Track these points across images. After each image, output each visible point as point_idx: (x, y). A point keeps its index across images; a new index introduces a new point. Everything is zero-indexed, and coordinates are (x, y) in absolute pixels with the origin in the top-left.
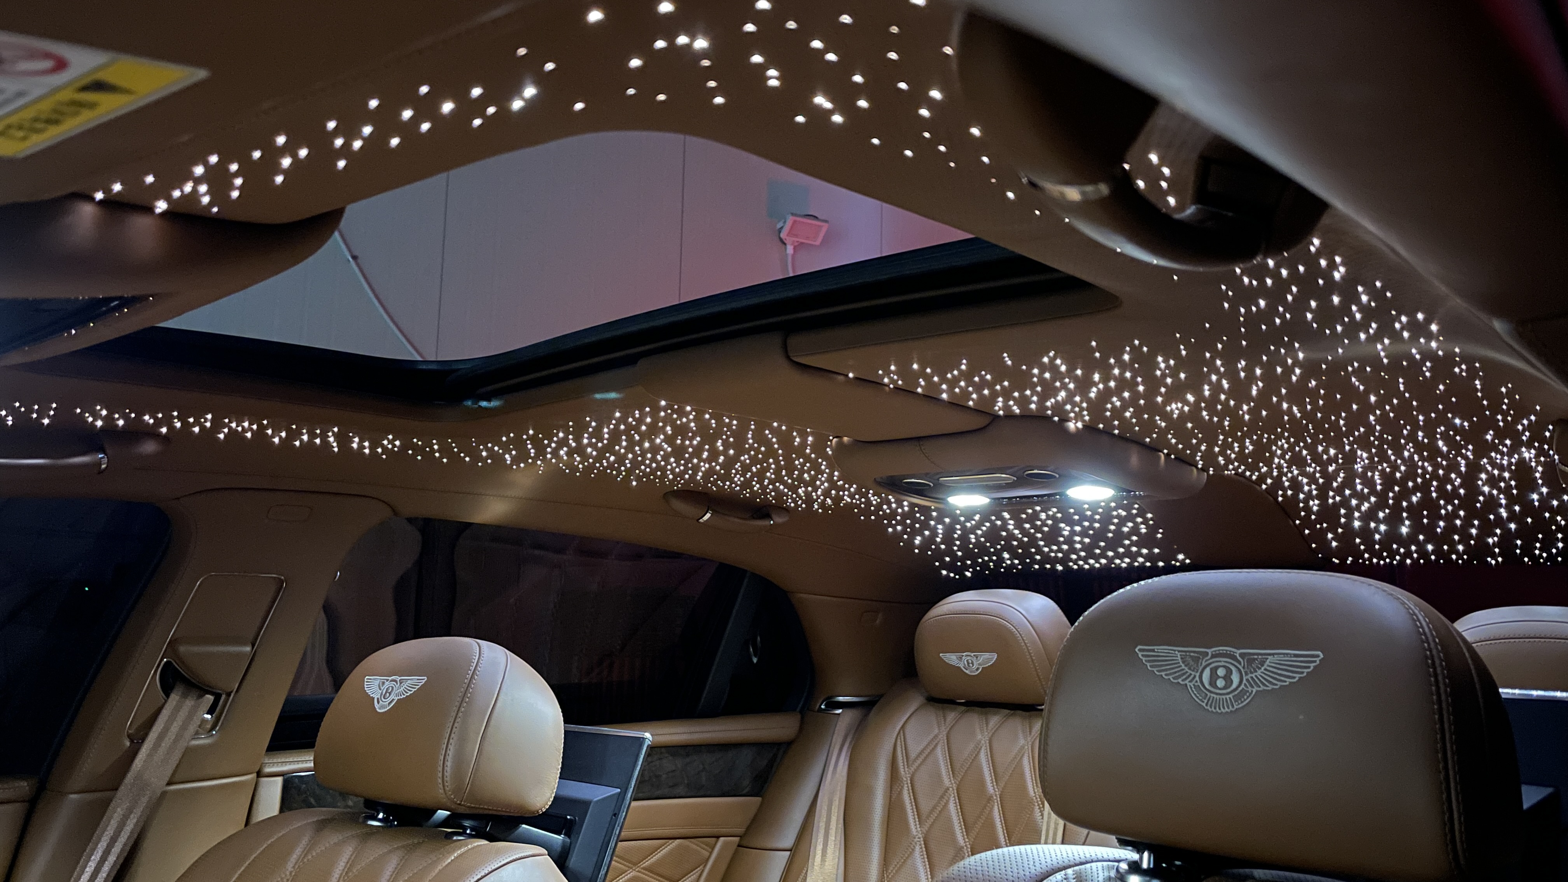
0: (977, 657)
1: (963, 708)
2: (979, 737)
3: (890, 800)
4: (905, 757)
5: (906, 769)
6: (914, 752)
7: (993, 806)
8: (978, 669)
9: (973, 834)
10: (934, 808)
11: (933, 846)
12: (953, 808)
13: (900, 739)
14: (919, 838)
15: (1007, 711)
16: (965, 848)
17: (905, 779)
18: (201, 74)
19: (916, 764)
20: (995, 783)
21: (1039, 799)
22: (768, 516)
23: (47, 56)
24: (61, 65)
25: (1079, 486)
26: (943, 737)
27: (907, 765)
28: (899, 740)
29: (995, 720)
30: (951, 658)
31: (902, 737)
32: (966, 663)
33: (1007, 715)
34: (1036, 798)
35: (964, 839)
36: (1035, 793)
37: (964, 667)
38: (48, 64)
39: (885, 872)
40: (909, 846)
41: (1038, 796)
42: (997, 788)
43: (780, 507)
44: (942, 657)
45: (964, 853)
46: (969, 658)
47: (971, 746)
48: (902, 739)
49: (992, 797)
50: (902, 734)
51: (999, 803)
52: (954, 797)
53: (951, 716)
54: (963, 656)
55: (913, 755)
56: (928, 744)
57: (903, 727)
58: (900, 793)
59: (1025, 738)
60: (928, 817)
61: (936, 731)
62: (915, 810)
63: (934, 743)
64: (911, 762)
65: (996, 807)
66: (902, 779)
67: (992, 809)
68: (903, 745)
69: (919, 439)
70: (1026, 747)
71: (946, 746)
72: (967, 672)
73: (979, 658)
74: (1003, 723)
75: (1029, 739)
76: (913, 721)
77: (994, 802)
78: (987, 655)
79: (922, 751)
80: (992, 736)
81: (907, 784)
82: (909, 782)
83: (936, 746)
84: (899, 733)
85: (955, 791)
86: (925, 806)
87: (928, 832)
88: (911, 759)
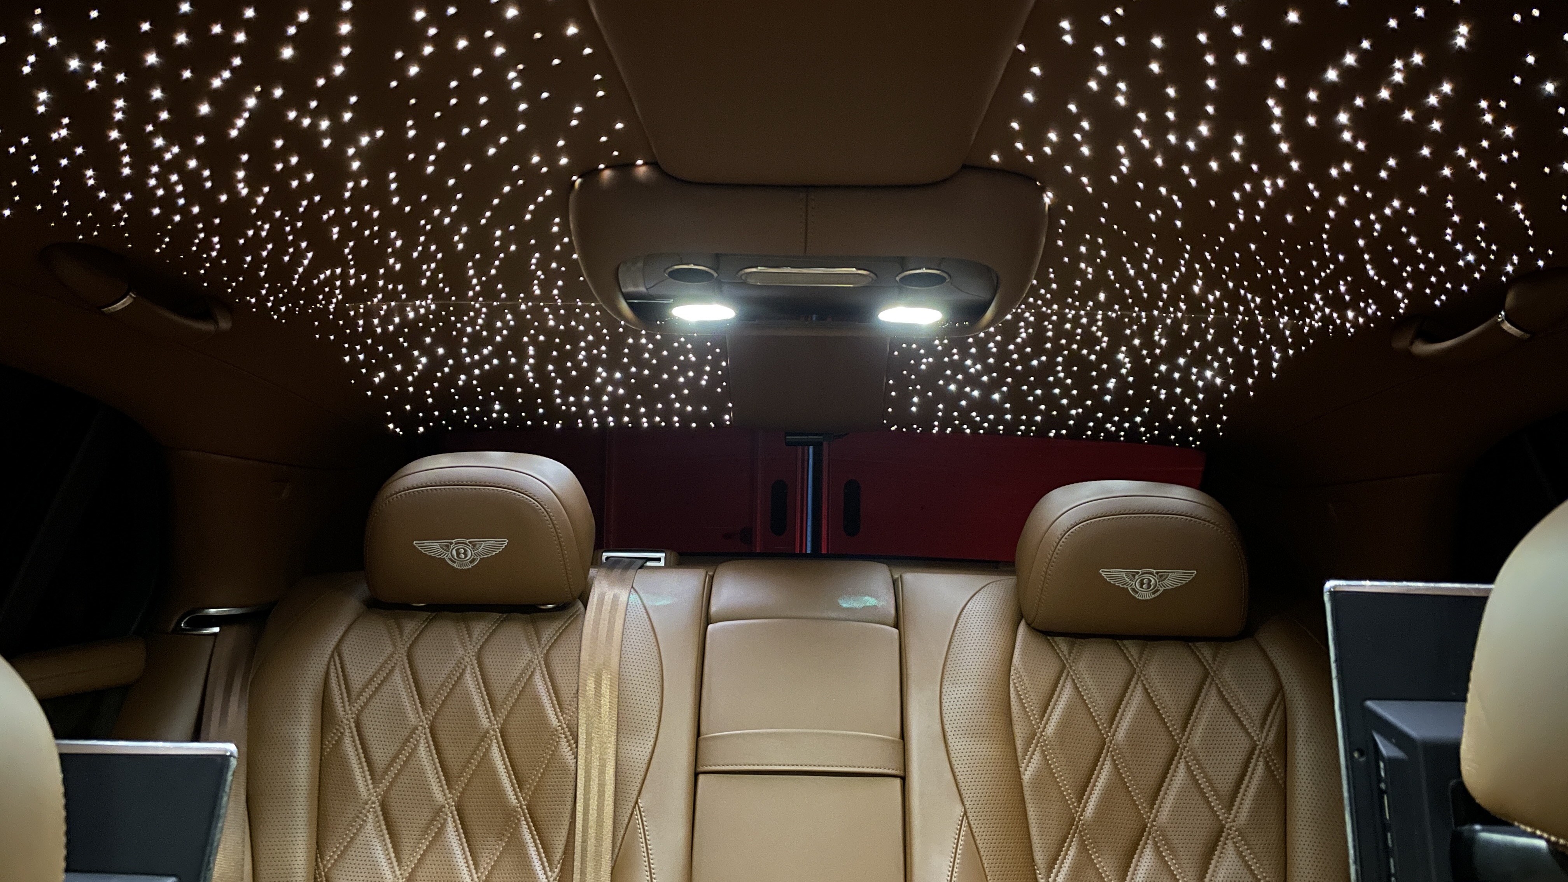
0: (474, 546)
1: (426, 614)
2: (460, 651)
3: (322, 755)
4: (344, 691)
5: (348, 708)
6: (357, 679)
7: (490, 745)
8: (474, 560)
9: (459, 787)
10: (396, 757)
11: (396, 812)
12: (424, 755)
13: (335, 665)
14: (373, 803)
15: (497, 615)
16: (447, 806)
17: (345, 721)
19: (363, 699)
20: (491, 714)
21: (567, 730)
22: (207, 316)
26: (401, 656)
27: (349, 700)
28: (332, 667)
29: (480, 628)
30: (433, 547)
31: (338, 661)
32: (454, 552)
33: (499, 620)
34: (563, 729)
35: (445, 795)
36: (559, 721)
37: (450, 559)
39: (319, 860)
40: (358, 817)
41: (565, 726)
42: (496, 719)
44: (417, 545)
45: (447, 815)
46: (461, 546)
47: (451, 665)
48: (339, 666)
49: (489, 733)
50: (337, 658)
51: (500, 739)
52: (426, 738)
53: (410, 626)
54: (451, 543)
55: (356, 686)
56: (381, 669)
57: (338, 648)
58: (339, 742)
59: (532, 649)
60: (385, 772)
61: (390, 649)
62: (365, 764)
63: (389, 667)
64: (353, 697)
65: (495, 747)
66: (342, 722)
67: (488, 749)
68: (341, 674)
69: (807, 187)
70: (536, 661)
71: (408, 670)
72: (455, 565)
73: (477, 546)
74: (494, 631)
75: (538, 650)
76: (351, 639)
77: (491, 740)
78: (491, 542)
79: (371, 679)
80: (480, 650)
81: (350, 728)
82: (353, 725)
83: (391, 671)
84: (332, 656)
85: (428, 730)
86: (380, 757)
87: (386, 792)
88: (354, 694)
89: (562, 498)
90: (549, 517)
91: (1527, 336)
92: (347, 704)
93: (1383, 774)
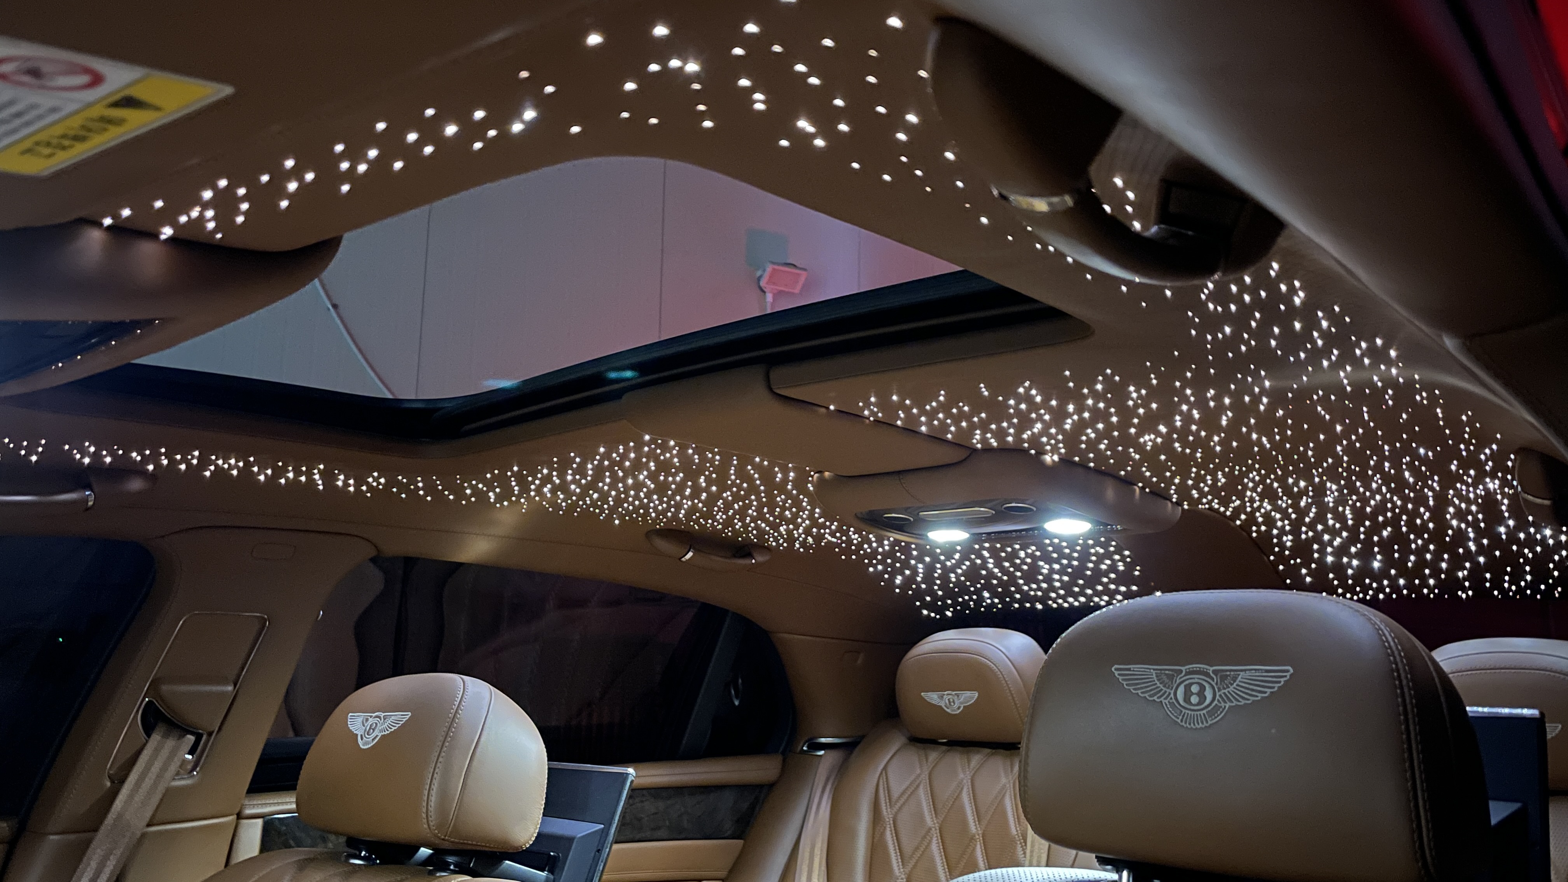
0: (958, 696)
1: (944, 748)
2: (962, 776)
3: (873, 842)
4: (887, 798)
5: (889, 810)
6: (896, 792)
7: (976, 845)
8: (959, 708)
10: (917, 849)
12: (935, 848)
13: (883, 779)
14: (902, 879)
15: (989, 751)
17: (888, 820)
18: (227, 90)
19: (899, 804)
20: (977, 823)
21: (1021, 838)
22: (750, 555)
23: (87, 71)
24: (97, 79)
25: (1056, 519)
26: (925, 776)
27: (890, 805)
28: (881, 781)
29: (976, 759)
30: (933, 697)
31: (885, 777)
32: (947, 702)
33: (988, 754)
34: (1019, 837)
36: (1017, 831)
37: (945, 706)
38: (84, 79)
42: (980, 827)
43: (762, 547)
44: (923, 696)
46: (950, 697)
47: (955, 784)
48: (885, 780)
49: (975, 836)
50: (884, 775)
51: (982, 841)
52: (937, 837)
53: (933, 756)
54: (944, 695)
55: (895, 794)
56: (912, 784)
57: (885, 768)
58: (883, 834)
59: (1007, 776)
60: (911, 857)
61: (918, 771)
62: (898, 851)
63: (917, 783)
64: (893, 803)
65: (978, 847)
66: (885, 819)
67: (974, 849)
68: (886, 786)
69: (899, 473)
70: (1008, 785)
71: (928, 786)
72: (948, 711)
73: (960, 696)
74: (985, 761)
75: (1011, 777)
76: (895, 760)
77: (976, 842)
78: (968, 694)
79: (905, 791)
80: (974, 774)
81: (890, 824)
82: (892, 822)
83: (918, 786)
84: (881, 773)
85: (938, 831)
86: (908, 848)
87: (911, 872)
88: (894, 800)
89: (1017, 667)
92: (888, 807)
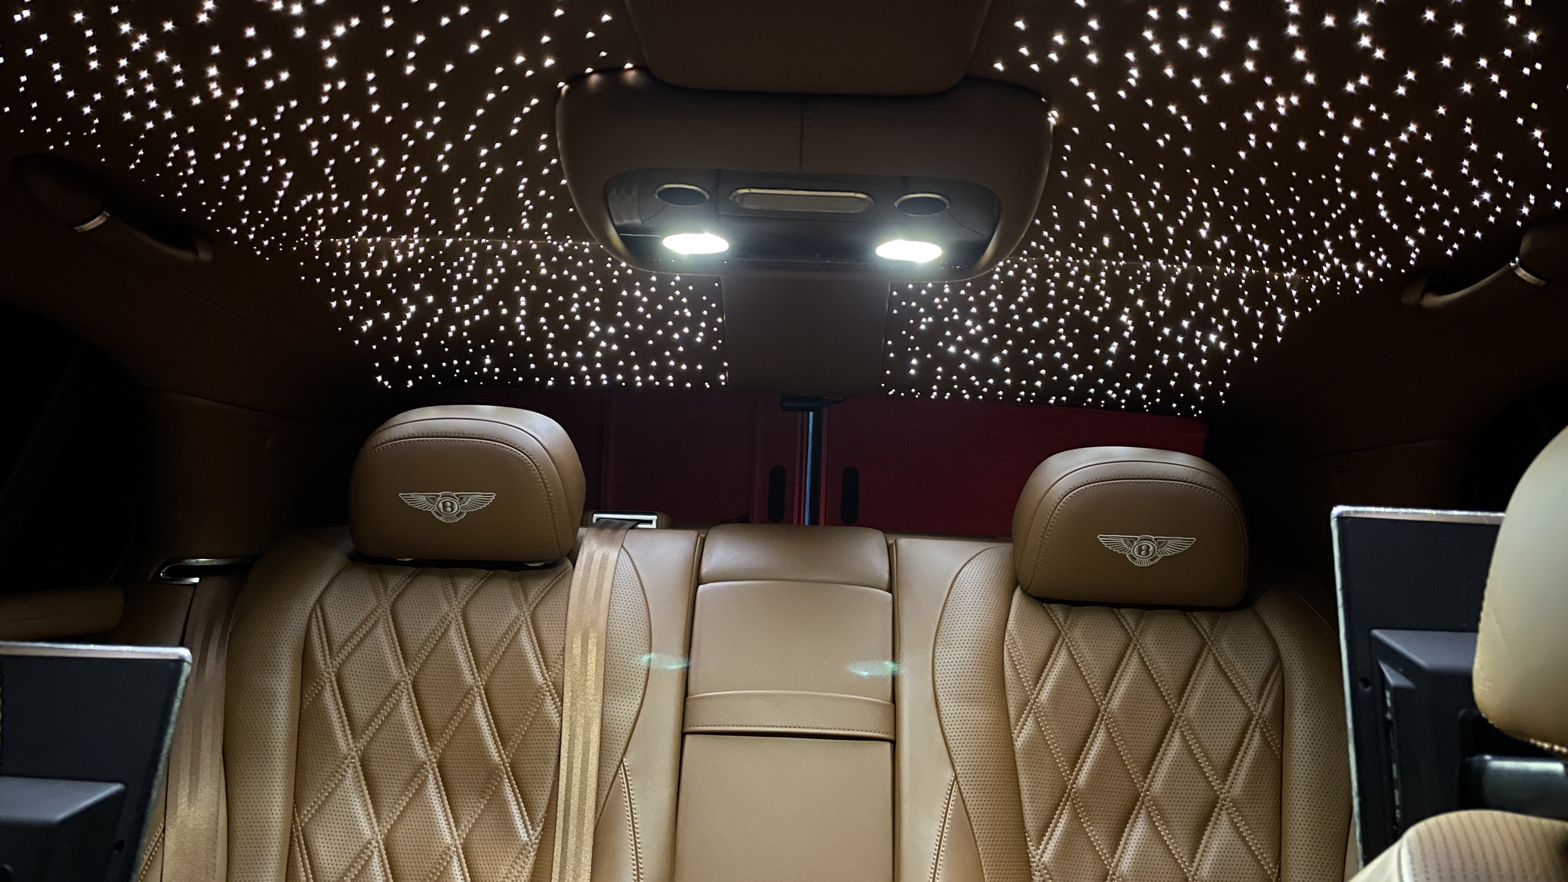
0: (461, 499)
1: (411, 570)
2: (445, 607)
3: (301, 708)
4: (326, 644)
5: (329, 661)
6: (339, 633)
7: (473, 702)
8: (457, 515)
9: (440, 744)
10: (377, 712)
11: (376, 767)
12: (406, 710)
13: (317, 618)
14: (353, 758)
15: (484, 572)
16: (428, 763)
17: (326, 675)
19: (345, 653)
20: (476, 671)
21: (552, 687)
27: (330, 654)
28: (314, 620)
29: (465, 585)
30: (420, 500)
31: (320, 615)
32: (441, 505)
33: (485, 576)
34: (548, 686)
35: (426, 752)
36: (545, 679)
37: (436, 512)
39: (296, 814)
40: (337, 772)
41: (550, 683)
42: (480, 676)
44: (402, 498)
45: (428, 771)
46: (447, 499)
47: (434, 622)
48: (320, 618)
49: (472, 689)
50: (318, 610)
51: (484, 696)
52: (409, 694)
54: (438, 496)
55: (338, 640)
56: (363, 622)
57: (320, 601)
58: (319, 696)
59: (519, 605)
60: (366, 727)
61: (373, 603)
62: (345, 718)
63: (373, 621)
64: (335, 651)
65: (478, 703)
66: (323, 675)
67: (472, 706)
68: (322, 627)
70: (522, 619)
71: (392, 624)
72: (441, 519)
73: (464, 500)
74: (480, 588)
75: (525, 608)
76: (335, 591)
77: (475, 697)
78: (479, 495)
79: (354, 633)
80: (466, 606)
81: (331, 682)
82: (334, 679)
83: (374, 626)
84: (314, 609)
85: (410, 686)
86: (361, 712)
87: (367, 748)
88: (335, 647)
89: (552, 452)
90: (539, 471)
91: (1543, 282)
92: (328, 657)
93: (1389, 703)
